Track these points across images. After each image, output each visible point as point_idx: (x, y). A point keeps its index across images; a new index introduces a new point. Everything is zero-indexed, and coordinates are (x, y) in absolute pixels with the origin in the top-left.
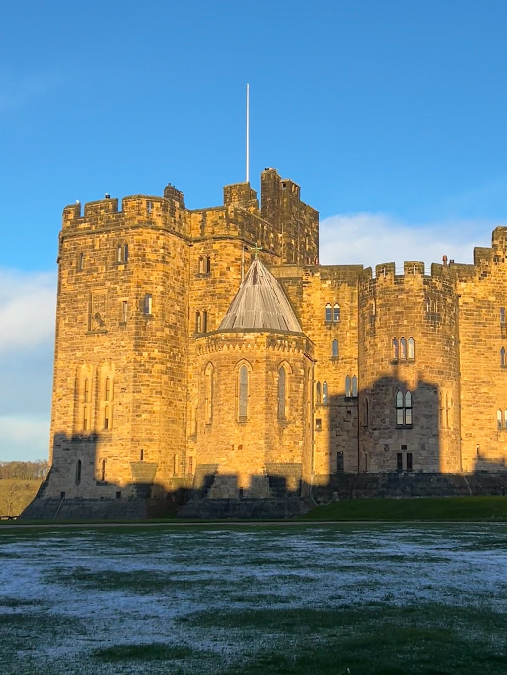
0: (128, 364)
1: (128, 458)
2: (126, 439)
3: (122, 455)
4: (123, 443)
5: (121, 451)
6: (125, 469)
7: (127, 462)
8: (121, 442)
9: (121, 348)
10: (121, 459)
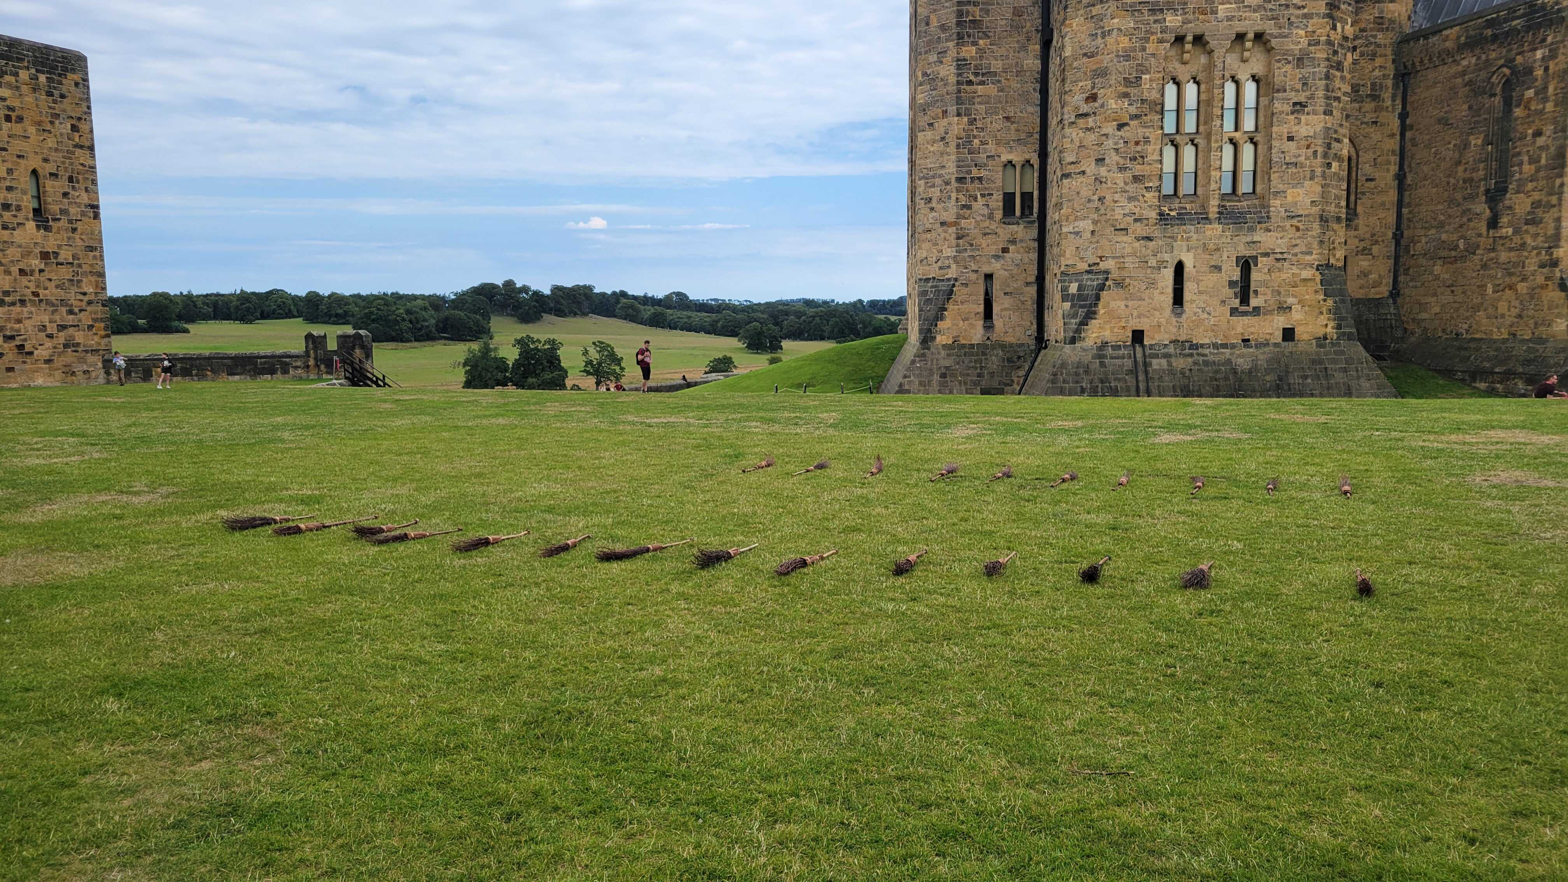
0: (1312, 48)
1: (1314, 256)
2: (1306, 216)
3: (1296, 250)
4: (1298, 224)
5: (1294, 242)
6: (1305, 280)
7: (1311, 266)
8: (1295, 222)
9: (1292, 11)
10: (1294, 258)
